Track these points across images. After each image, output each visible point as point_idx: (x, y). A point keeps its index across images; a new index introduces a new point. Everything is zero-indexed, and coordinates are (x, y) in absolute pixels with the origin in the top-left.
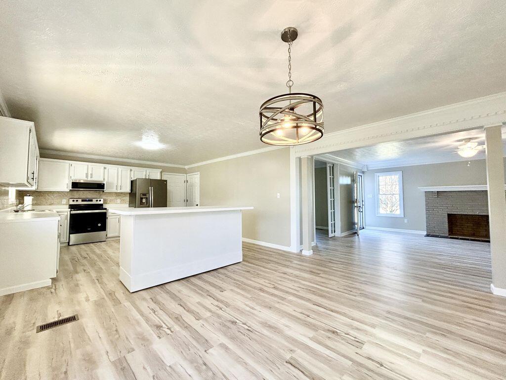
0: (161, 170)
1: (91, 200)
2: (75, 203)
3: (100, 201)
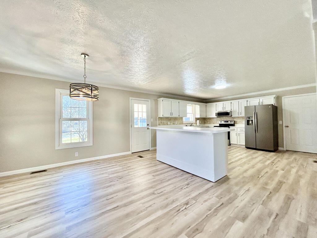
0: (275, 95)
1: (228, 122)
2: (221, 123)
3: (232, 122)
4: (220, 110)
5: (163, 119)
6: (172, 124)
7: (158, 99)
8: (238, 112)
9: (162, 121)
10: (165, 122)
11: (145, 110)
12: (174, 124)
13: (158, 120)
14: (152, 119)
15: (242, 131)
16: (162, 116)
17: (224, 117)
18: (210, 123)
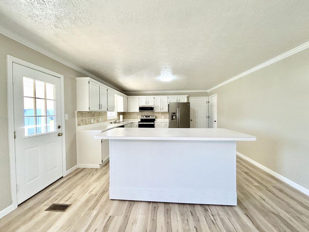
0: (187, 95)
1: (149, 117)
2: (143, 118)
3: (153, 117)
4: (144, 104)
5: (84, 115)
6: (96, 121)
7: (77, 78)
8: (160, 107)
9: (83, 118)
10: (87, 119)
11: (51, 95)
12: (98, 121)
13: (78, 117)
14: (67, 115)
15: (166, 125)
16: (88, 111)
17: (145, 112)
18: (129, 118)
